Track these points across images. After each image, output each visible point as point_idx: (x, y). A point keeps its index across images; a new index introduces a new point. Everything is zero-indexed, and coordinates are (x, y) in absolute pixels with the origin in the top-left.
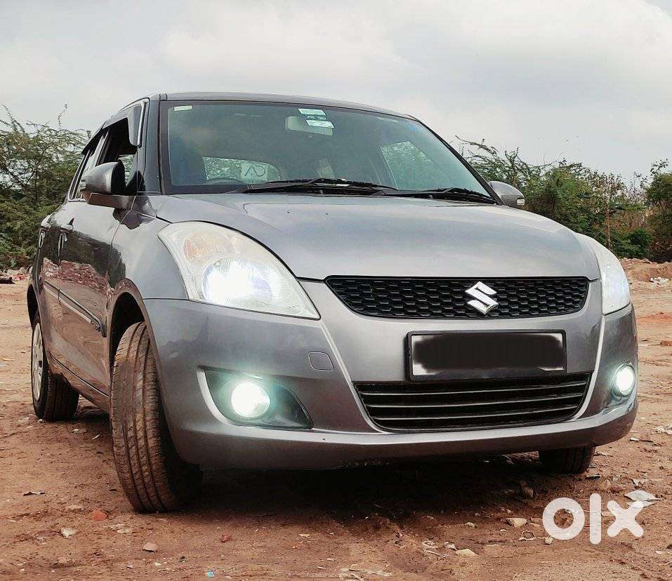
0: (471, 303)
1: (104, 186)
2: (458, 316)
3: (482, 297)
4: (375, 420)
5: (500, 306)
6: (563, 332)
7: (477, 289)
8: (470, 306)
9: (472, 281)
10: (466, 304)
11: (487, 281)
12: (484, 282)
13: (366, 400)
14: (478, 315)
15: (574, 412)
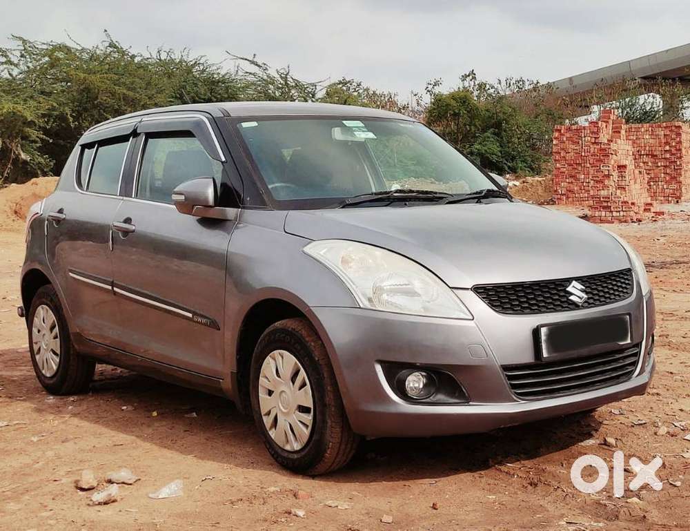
0: (572, 298)
1: (206, 200)
2: (563, 309)
3: (576, 292)
4: (516, 393)
5: (588, 298)
6: (629, 314)
7: (573, 287)
8: (570, 300)
9: (569, 280)
10: (568, 299)
11: (577, 279)
12: (576, 280)
13: (510, 378)
14: (576, 306)
15: (632, 372)
